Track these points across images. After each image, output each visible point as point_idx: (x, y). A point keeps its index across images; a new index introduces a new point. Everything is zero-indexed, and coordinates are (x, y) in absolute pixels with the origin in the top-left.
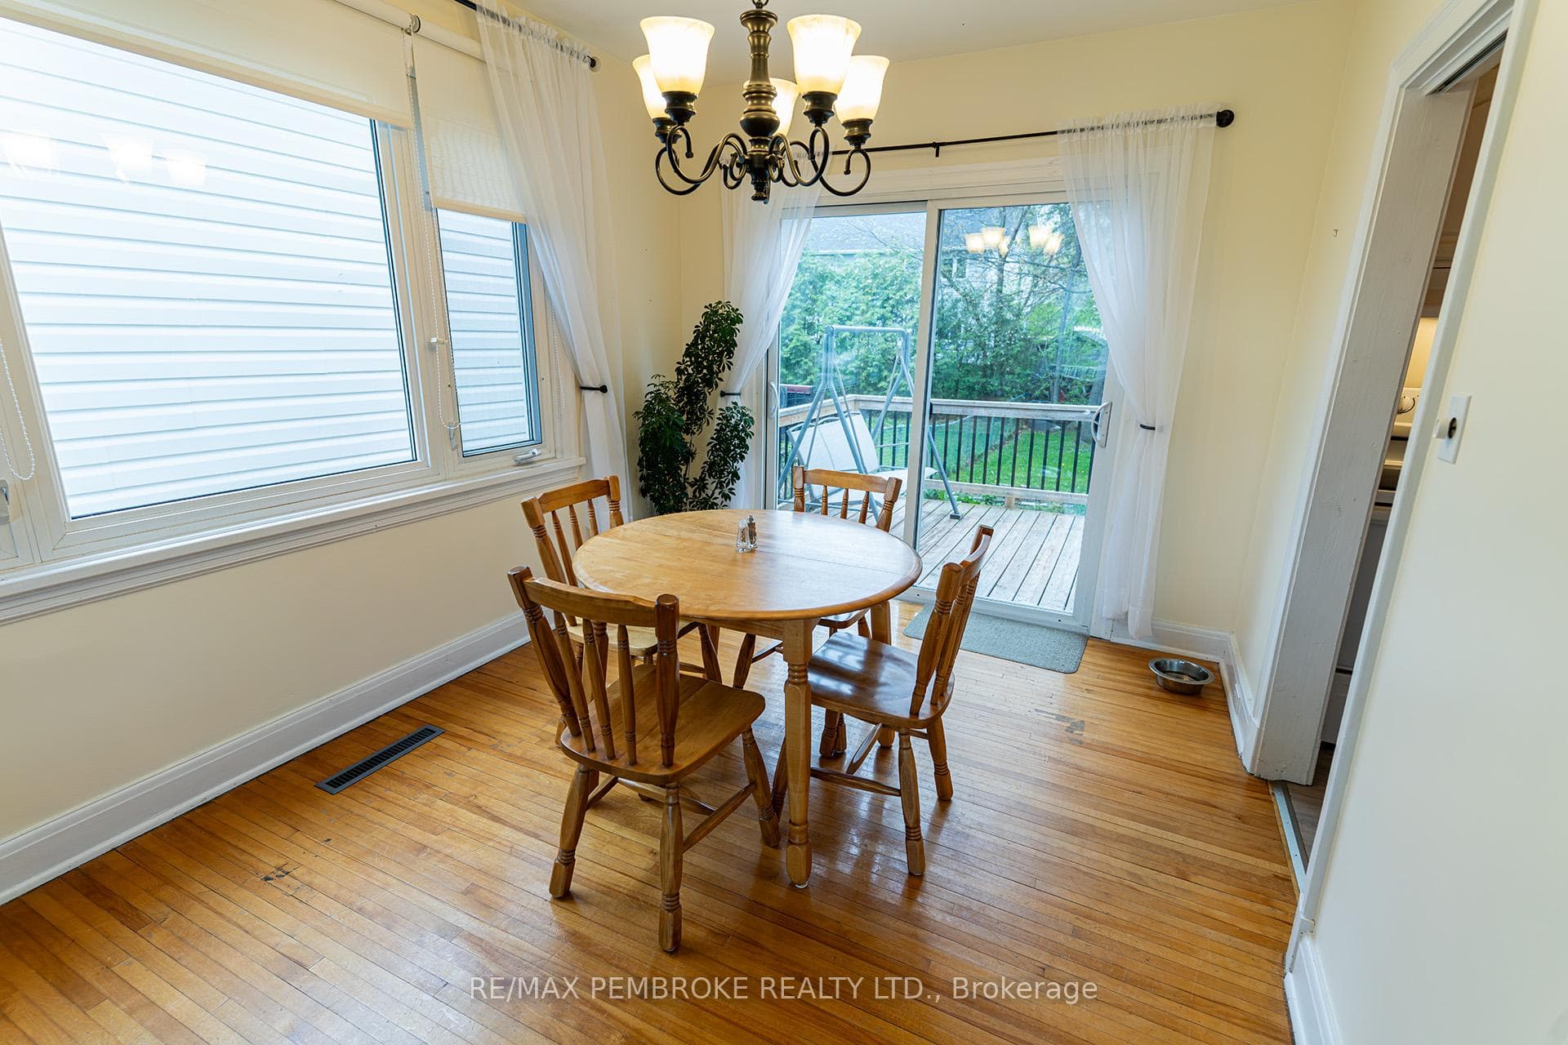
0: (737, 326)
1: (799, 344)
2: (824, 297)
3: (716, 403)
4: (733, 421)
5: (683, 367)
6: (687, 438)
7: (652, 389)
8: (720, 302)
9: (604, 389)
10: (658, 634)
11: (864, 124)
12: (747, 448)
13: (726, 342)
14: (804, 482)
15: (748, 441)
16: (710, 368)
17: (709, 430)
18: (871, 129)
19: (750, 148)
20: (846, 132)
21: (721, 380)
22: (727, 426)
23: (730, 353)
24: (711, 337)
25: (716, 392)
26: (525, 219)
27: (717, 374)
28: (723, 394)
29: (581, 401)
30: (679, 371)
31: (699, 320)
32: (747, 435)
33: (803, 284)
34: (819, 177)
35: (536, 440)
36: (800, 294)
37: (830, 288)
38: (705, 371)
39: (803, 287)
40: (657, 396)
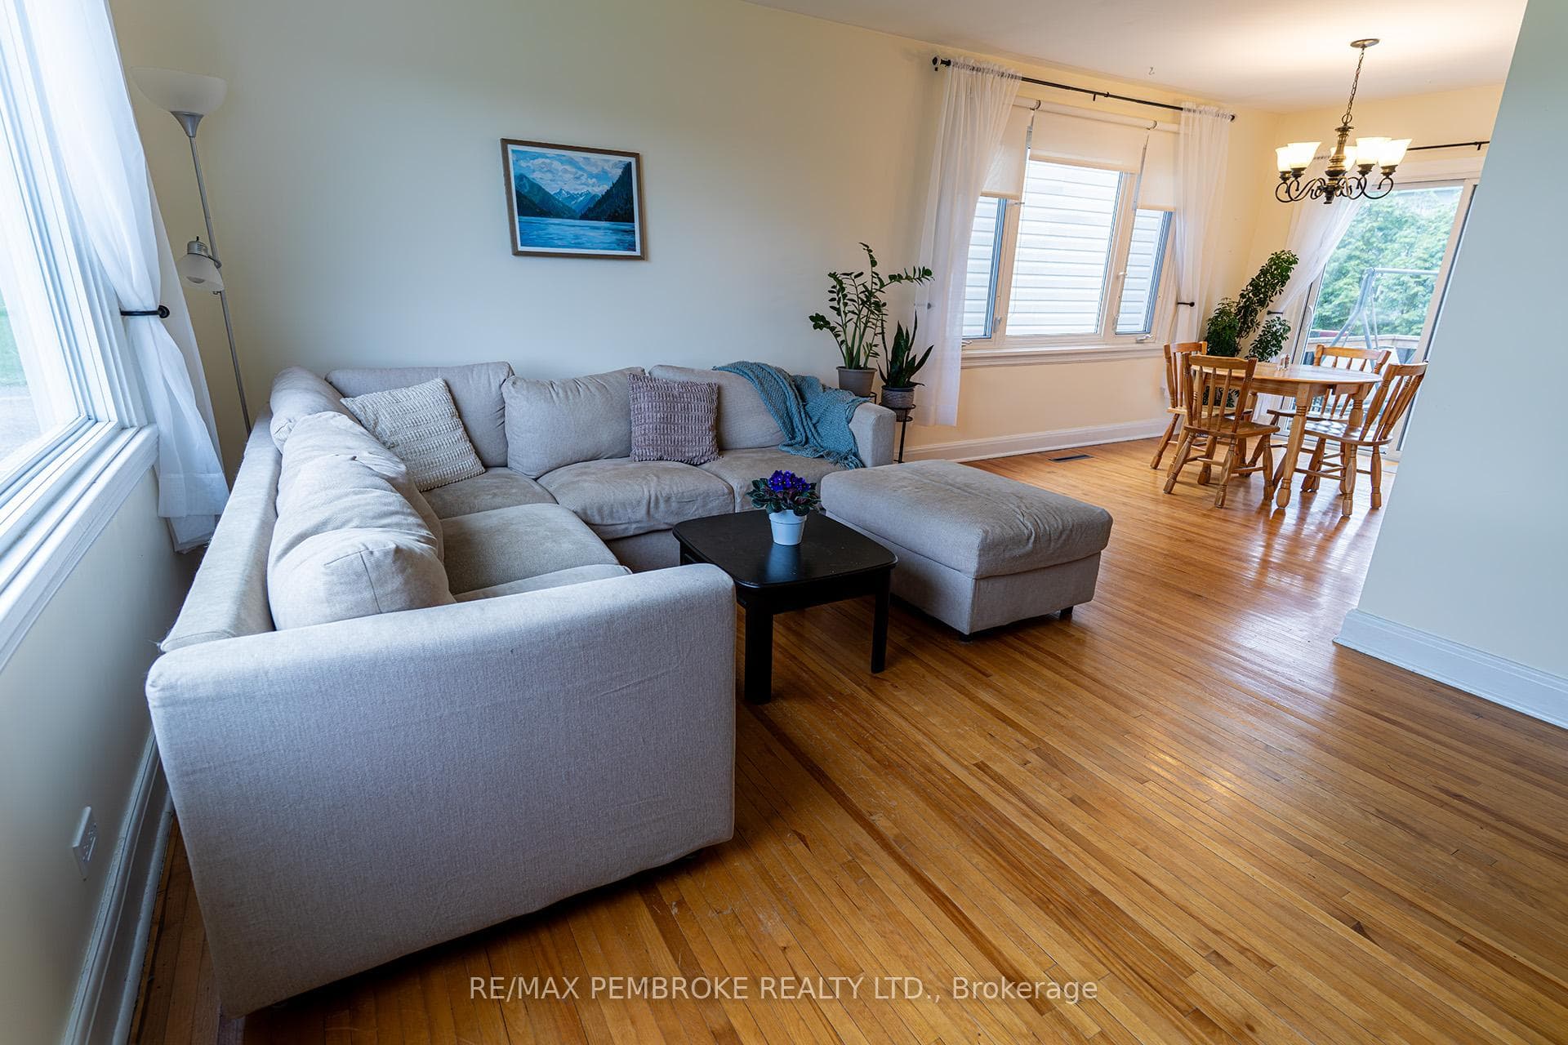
0: (1293, 266)
1: (1346, 300)
2: (1396, 246)
3: (1262, 318)
4: (1274, 329)
5: (1245, 293)
6: (1237, 340)
7: (1220, 306)
8: (1283, 251)
9: (1192, 304)
10: (1246, 373)
11: (1392, 169)
12: (1281, 348)
13: (1282, 276)
14: (1322, 354)
15: (1283, 343)
16: (1265, 294)
17: (1254, 336)
18: (1396, 169)
19: (1327, 182)
20: (1382, 171)
21: (1272, 301)
22: (1269, 332)
23: (1283, 284)
24: (1272, 273)
25: (1265, 311)
26: (1175, 209)
27: (1270, 297)
28: (1269, 313)
29: (1176, 311)
30: (1242, 296)
31: (1265, 262)
32: (1283, 338)
33: (1370, 230)
34: (1363, 192)
35: (1148, 331)
36: (1361, 243)
37: (1406, 234)
38: (1261, 296)
39: (1368, 234)
40: (1222, 312)
